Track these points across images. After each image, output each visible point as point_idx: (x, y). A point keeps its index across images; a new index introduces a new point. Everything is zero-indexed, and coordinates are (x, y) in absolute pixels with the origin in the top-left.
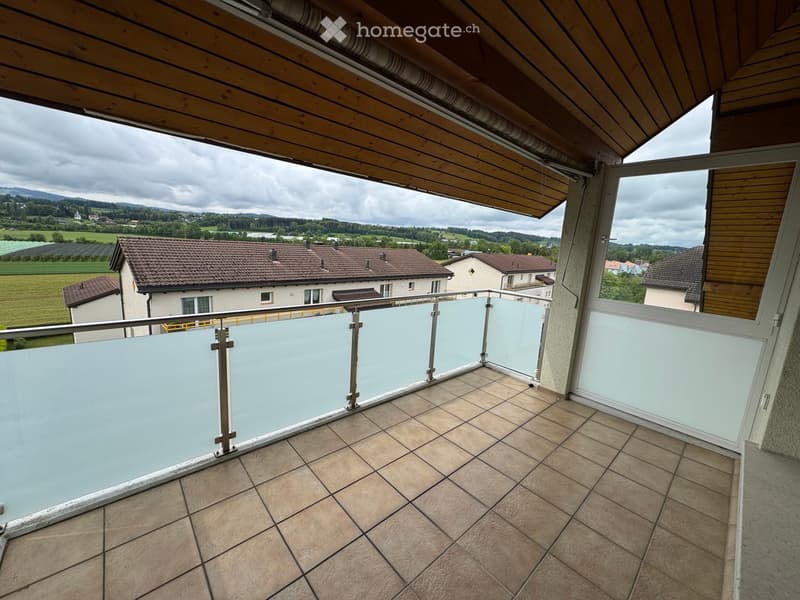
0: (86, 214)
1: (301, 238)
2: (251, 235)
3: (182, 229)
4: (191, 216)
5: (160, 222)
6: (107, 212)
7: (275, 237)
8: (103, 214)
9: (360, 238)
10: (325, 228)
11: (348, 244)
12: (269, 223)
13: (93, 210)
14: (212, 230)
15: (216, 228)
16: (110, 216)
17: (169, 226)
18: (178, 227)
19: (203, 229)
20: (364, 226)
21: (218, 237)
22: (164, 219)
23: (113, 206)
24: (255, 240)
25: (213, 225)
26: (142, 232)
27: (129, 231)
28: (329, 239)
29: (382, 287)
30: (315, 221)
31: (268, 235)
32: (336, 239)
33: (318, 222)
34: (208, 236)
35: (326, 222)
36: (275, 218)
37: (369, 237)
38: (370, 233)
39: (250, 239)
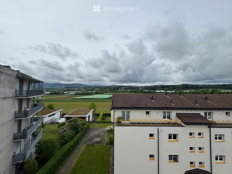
0: (121, 89)
1: (173, 91)
2: (157, 91)
3: (139, 91)
4: (142, 87)
5: (135, 89)
6: (125, 88)
7: (164, 91)
8: (124, 88)
9: (199, 90)
10: (183, 87)
11: (194, 93)
12: (163, 87)
13: (123, 88)
14: (146, 91)
15: (147, 90)
16: (125, 89)
17: (136, 90)
18: (138, 90)
19: (144, 90)
20: (201, 85)
21: (147, 92)
22: (135, 88)
23: (126, 86)
24: (158, 93)
25: (147, 89)
26: (131, 92)
27: (128, 92)
28: (185, 91)
29: (205, 114)
30: (179, 85)
31: (162, 91)
32: (188, 91)
33: (180, 86)
34: (145, 92)
35: (183, 85)
36: (164, 86)
37: (205, 89)
38: (205, 88)
39: (157, 93)
